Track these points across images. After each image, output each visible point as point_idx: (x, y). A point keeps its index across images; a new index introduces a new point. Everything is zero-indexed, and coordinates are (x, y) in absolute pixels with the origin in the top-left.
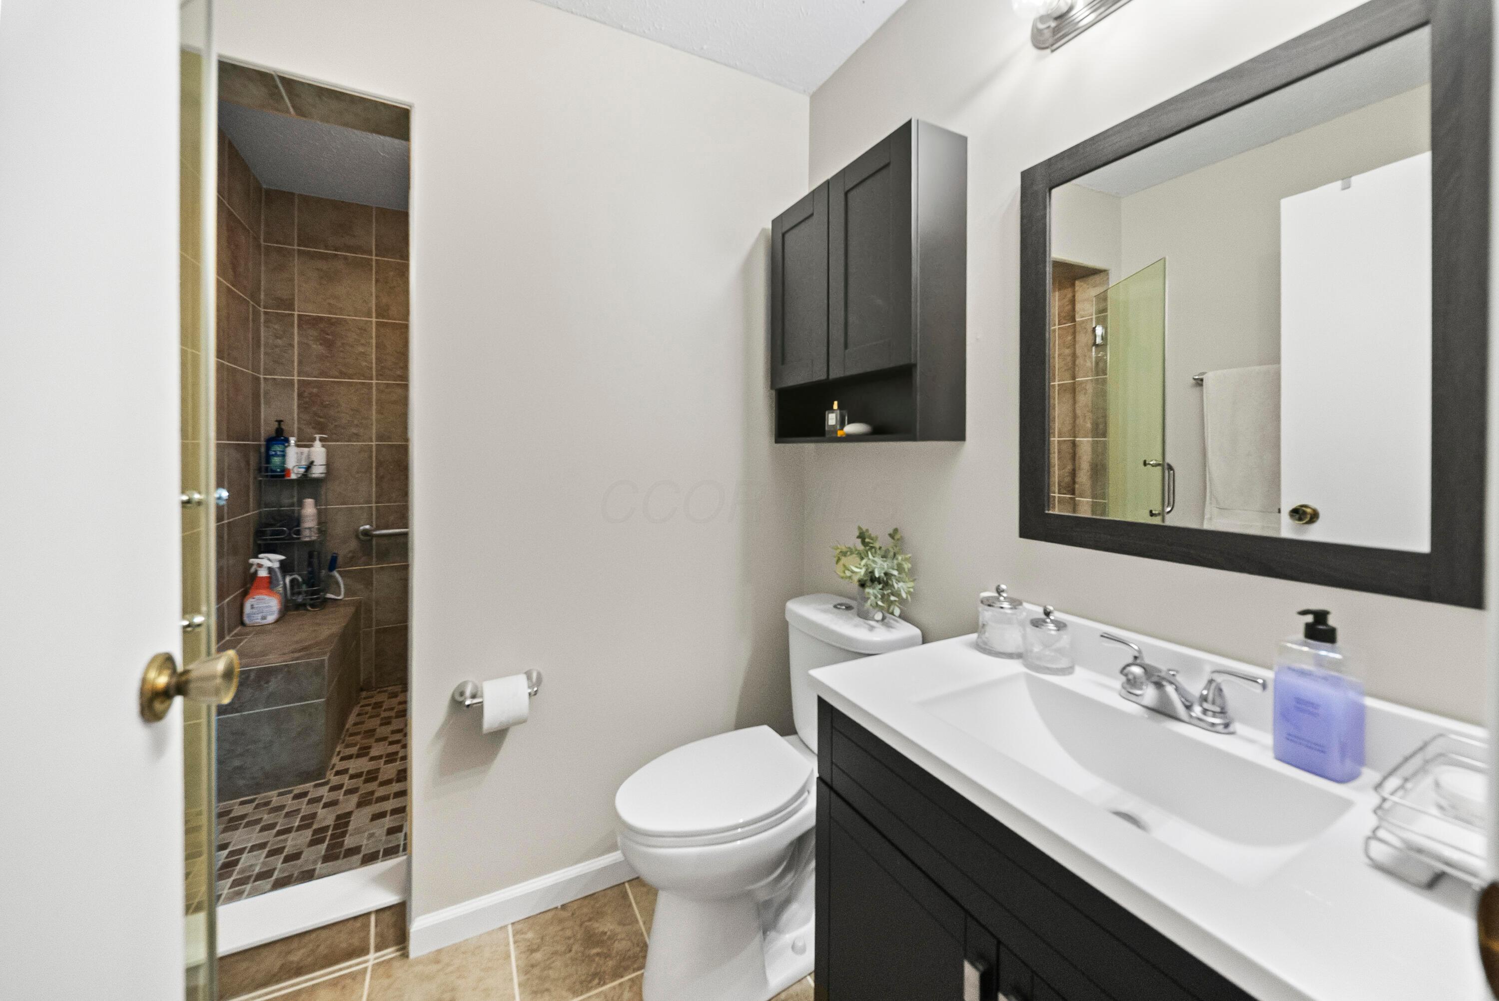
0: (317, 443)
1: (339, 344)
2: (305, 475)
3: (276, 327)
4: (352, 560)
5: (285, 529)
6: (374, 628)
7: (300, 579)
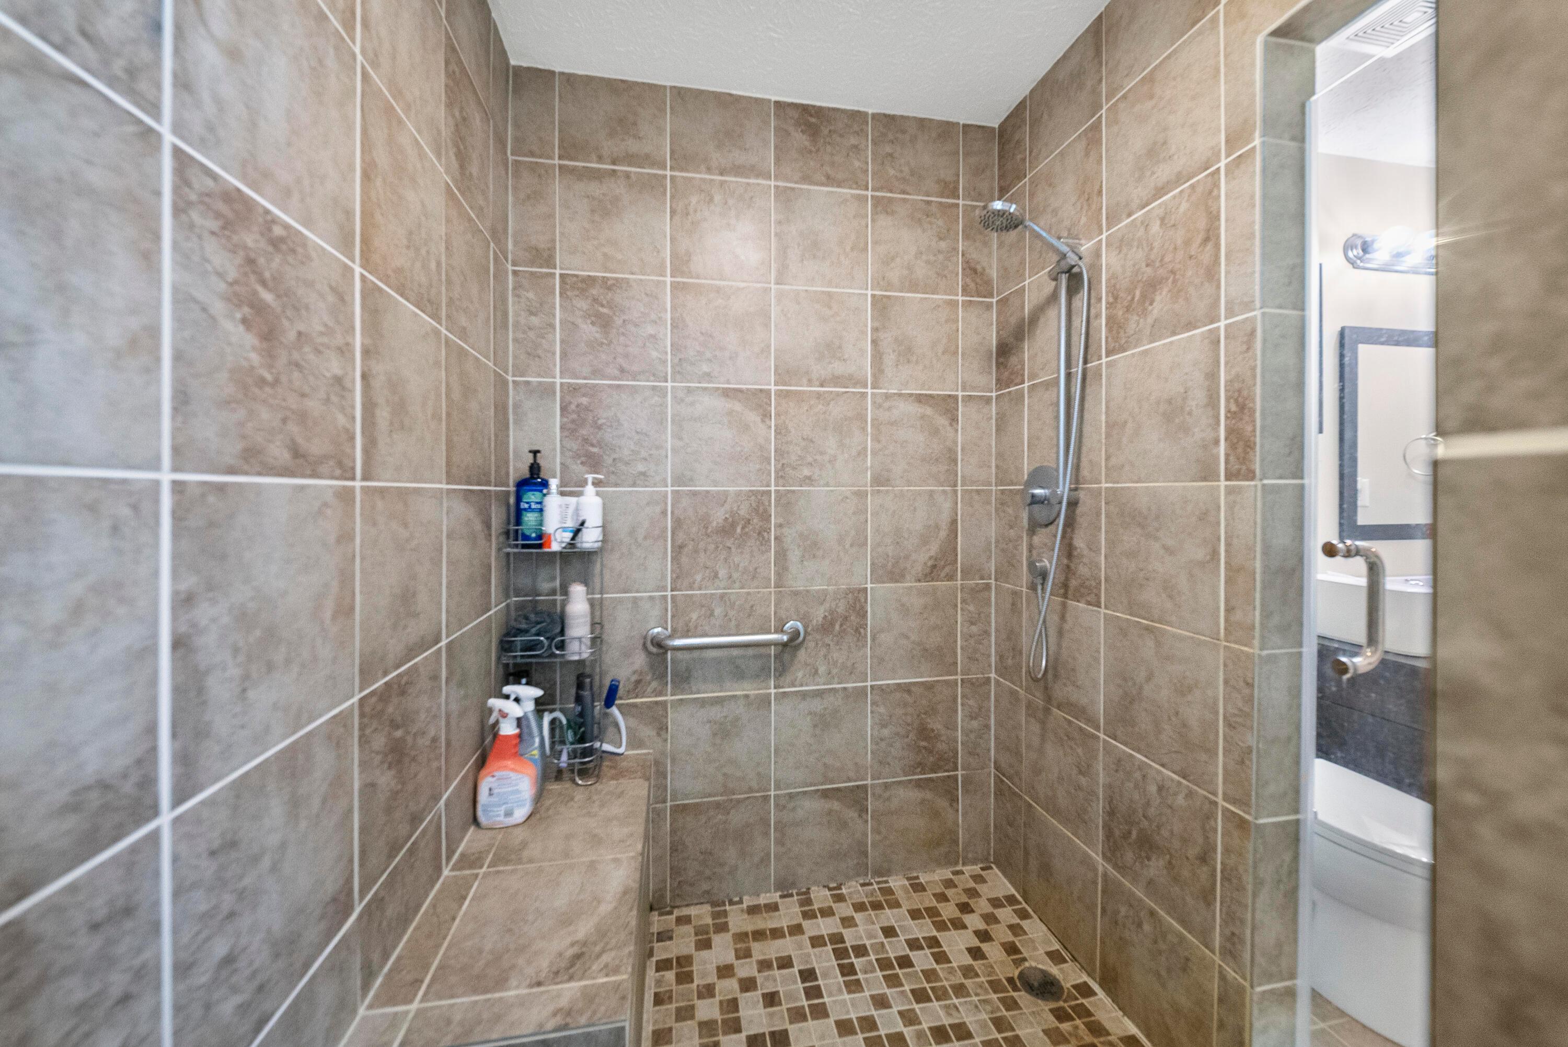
0: (590, 489)
1: (618, 321)
2: (571, 545)
3: (531, 295)
4: (638, 686)
5: (542, 638)
6: (668, 804)
7: (564, 721)
